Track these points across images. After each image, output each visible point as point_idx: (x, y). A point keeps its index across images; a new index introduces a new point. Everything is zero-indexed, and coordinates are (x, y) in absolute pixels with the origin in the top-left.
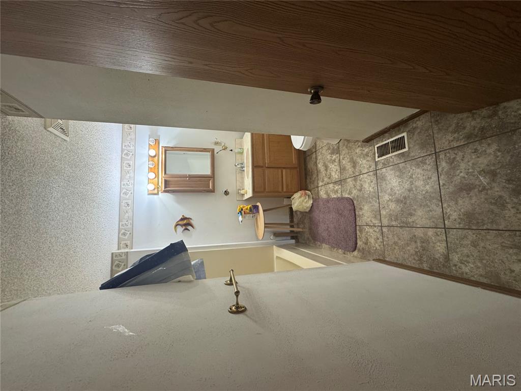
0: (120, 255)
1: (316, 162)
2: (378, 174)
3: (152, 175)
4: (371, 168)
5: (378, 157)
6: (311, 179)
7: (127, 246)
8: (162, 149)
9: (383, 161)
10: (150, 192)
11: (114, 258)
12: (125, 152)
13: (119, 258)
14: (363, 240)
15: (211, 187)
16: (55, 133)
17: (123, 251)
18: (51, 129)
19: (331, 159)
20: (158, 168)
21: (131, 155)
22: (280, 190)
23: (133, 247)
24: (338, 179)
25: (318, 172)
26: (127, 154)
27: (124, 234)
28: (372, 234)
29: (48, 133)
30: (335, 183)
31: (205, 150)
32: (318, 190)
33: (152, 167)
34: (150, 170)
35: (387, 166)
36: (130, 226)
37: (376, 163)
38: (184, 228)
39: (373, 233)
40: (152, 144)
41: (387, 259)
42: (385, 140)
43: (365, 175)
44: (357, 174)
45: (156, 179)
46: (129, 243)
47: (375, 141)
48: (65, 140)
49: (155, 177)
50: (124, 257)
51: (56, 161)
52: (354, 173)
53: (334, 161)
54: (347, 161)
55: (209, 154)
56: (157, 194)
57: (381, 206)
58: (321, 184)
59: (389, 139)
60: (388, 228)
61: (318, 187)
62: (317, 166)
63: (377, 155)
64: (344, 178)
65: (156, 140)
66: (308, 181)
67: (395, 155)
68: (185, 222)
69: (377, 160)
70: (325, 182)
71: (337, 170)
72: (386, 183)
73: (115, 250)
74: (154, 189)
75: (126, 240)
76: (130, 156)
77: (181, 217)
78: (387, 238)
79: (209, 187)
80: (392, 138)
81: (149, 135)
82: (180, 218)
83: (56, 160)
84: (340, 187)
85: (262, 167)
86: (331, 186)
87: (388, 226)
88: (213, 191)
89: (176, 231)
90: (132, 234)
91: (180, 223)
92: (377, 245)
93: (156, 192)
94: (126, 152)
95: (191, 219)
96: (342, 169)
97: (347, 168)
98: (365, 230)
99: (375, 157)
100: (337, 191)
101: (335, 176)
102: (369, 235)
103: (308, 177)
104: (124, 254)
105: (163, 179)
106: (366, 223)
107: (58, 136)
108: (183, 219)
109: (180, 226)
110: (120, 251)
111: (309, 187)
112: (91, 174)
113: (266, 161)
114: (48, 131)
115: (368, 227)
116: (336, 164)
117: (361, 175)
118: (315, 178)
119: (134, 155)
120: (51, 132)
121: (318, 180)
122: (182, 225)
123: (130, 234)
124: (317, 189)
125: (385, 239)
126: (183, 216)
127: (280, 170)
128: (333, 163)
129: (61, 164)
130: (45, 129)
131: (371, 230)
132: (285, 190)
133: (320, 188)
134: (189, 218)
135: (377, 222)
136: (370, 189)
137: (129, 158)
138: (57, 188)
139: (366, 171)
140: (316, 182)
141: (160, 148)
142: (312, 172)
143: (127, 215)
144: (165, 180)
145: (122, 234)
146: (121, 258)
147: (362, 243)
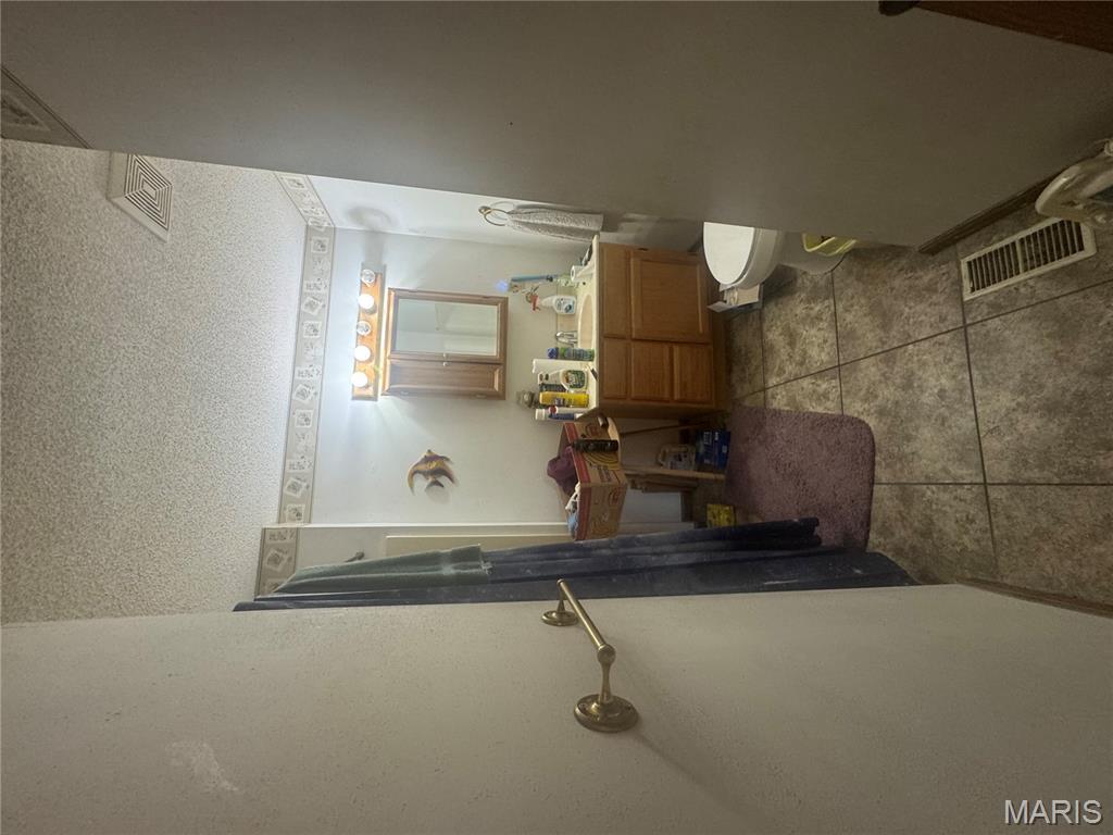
0: (281, 534)
1: (761, 329)
2: (972, 338)
3: (363, 353)
4: (947, 323)
5: (973, 290)
6: (743, 370)
7: (299, 515)
8: (389, 294)
9: (992, 298)
10: (357, 392)
11: (268, 541)
12: (307, 301)
13: (279, 541)
14: (916, 524)
15: (496, 387)
16: (134, 214)
17: (288, 525)
18: (122, 202)
19: (808, 315)
20: (379, 340)
21: (320, 308)
22: (666, 395)
23: (313, 521)
24: (829, 362)
25: (767, 351)
26: (311, 305)
27: (294, 487)
28: (947, 509)
29: (115, 211)
30: (820, 374)
31: (486, 300)
32: (765, 398)
33: (363, 333)
34: (361, 339)
35: (1009, 309)
36: (307, 470)
37: (964, 307)
38: (430, 479)
39: (954, 503)
40: (367, 282)
41: (1008, 581)
42: (1001, 239)
43: (926, 345)
44: (895, 345)
45: (373, 363)
46: (303, 508)
47: (959, 246)
48: (160, 239)
49: (370, 360)
50: (289, 540)
51: (130, 285)
52: (884, 343)
53: (819, 318)
54: (860, 313)
55: (494, 310)
56: (374, 398)
57: (981, 427)
58: (773, 381)
59: (1014, 233)
60: (1014, 489)
61: (764, 390)
62: (762, 336)
63: (967, 284)
64: (851, 359)
65: (376, 274)
66: (734, 378)
67: (1040, 276)
68: (434, 465)
69: (966, 299)
70: (786, 375)
71: (825, 341)
72: (1003, 360)
73: (271, 522)
74: (367, 387)
75: (298, 502)
76: (317, 311)
77: (425, 453)
78: (1008, 517)
79: (493, 387)
80: (1026, 228)
81: (363, 264)
82: (423, 456)
83: (131, 282)
84: (835, 382)
85: (623, 338)
86: (806, 383)
87: (1011, 483)
88: (500, 396)
89: (411, 486)
90: (311, 488)
91: (422, 467)
92: (966, 539)
93: (370, 392)
94: (309, 299)
95: (448, 459)
96: (843, 337)
97: (859, 332)
98: (923, 496)
99: (960, 291)
100: (825, 396)
101: (820, 356)
102: (937, 511)
103: (735, 368)
104: (289, 534)
105: (388, 362)
106: (926, 477)
107: (141, 224)
108: (430, 458)
109: (421, 476)
110: (281, 526)
111: (739, 391)
112: (221, 335)
113: (633, 326)
114: (114, 204)
115: (934, 487)
116: (823, 325)
117: (911, 347)
118: (757, 368)
119: (327, 307)
120: (122, 210)
121: (765, 371)
122: (426, 474)
123: (308, 487)
124: (761, 395)
125: (1001, 520)
126: (429, 451)
127: (666, 348)
128: (813, 324)
129: (145, 294)
130: (108, 199)
131: (945, 497)
132: (677, 396)
133: (770, 392)
134: (442, 458)
135: (967, 473)
136: (943, 381)
137: (315, 313)
138: (131, 350)
139: (927, 332)
140: (758, 380)
141: (386, 291)
142: (746, 354)
143: (303, 443)
144: (392, 365)
145: (289, 487)
146: (285, 541)
147: (910, 531)
